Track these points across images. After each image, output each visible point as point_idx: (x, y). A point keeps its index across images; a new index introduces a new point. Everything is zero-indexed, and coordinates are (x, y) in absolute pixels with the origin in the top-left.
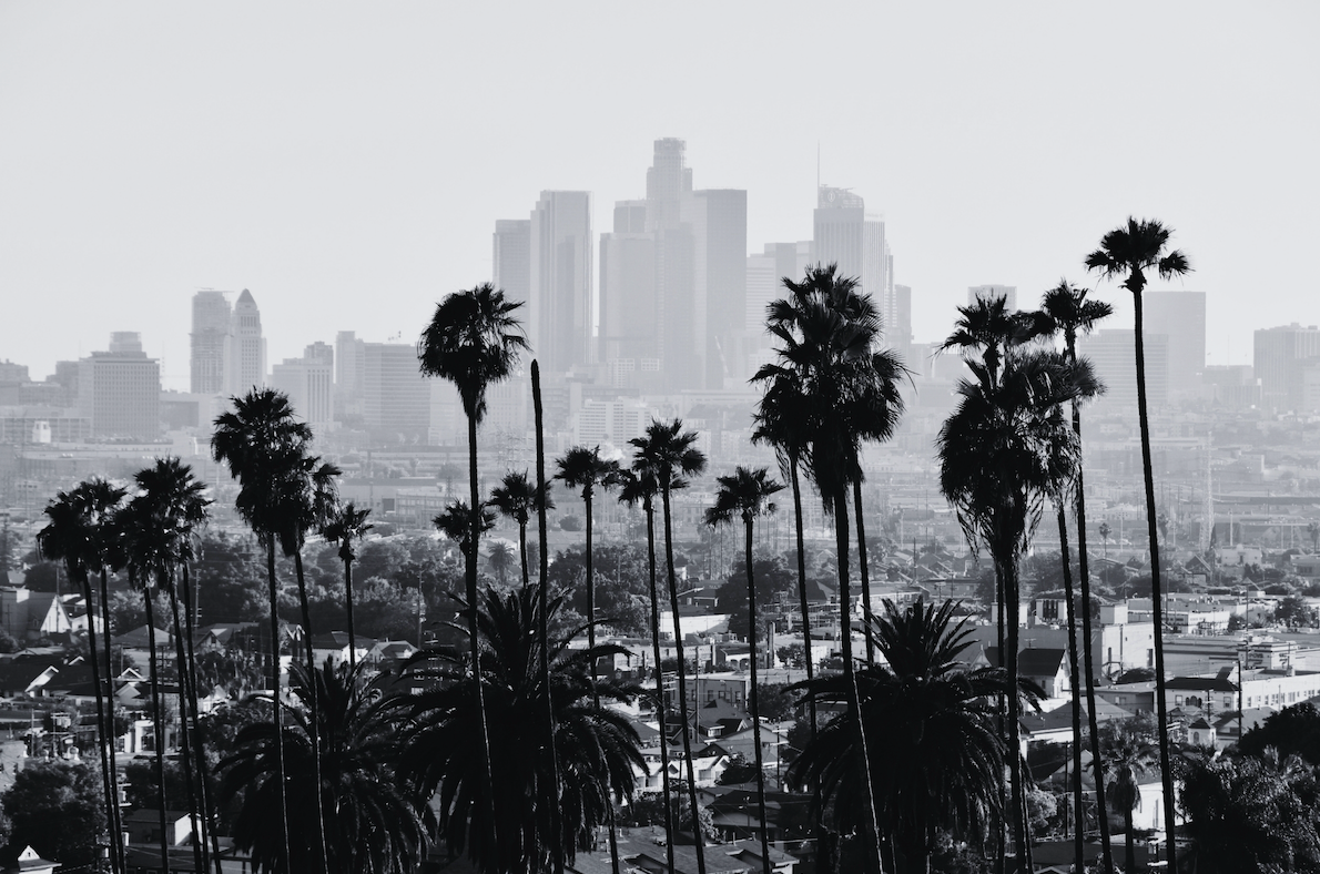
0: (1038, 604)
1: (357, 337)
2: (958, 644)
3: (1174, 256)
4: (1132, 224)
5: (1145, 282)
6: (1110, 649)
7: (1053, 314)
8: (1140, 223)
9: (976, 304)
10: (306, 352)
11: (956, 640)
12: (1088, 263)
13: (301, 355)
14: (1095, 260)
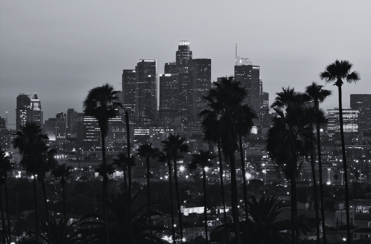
0: (312, 202)
1: (75, 111)
2: (277, 211)
3: (353, 74)
4: (337, 62)
5: (343, 83)
6: (337, 218)
7: (310, 95)
8: (340, 62)
9: (283, 92)
10: (57, 116)
11: (277, 210)
12: (322, 76)
13: (55, 117)
14: (324, 75)
